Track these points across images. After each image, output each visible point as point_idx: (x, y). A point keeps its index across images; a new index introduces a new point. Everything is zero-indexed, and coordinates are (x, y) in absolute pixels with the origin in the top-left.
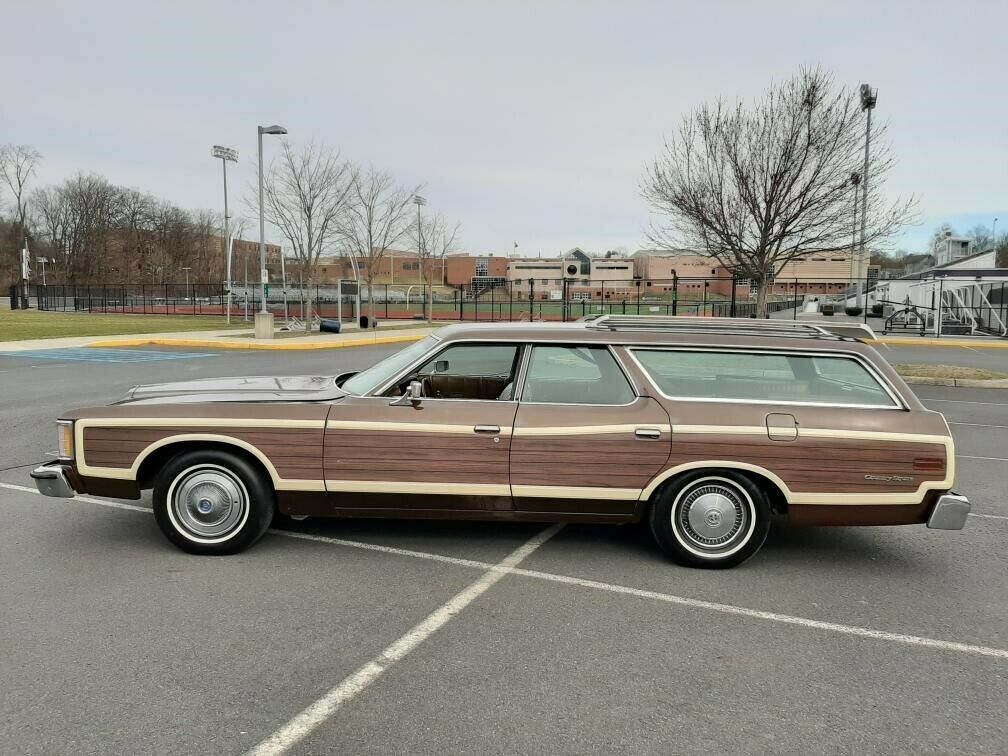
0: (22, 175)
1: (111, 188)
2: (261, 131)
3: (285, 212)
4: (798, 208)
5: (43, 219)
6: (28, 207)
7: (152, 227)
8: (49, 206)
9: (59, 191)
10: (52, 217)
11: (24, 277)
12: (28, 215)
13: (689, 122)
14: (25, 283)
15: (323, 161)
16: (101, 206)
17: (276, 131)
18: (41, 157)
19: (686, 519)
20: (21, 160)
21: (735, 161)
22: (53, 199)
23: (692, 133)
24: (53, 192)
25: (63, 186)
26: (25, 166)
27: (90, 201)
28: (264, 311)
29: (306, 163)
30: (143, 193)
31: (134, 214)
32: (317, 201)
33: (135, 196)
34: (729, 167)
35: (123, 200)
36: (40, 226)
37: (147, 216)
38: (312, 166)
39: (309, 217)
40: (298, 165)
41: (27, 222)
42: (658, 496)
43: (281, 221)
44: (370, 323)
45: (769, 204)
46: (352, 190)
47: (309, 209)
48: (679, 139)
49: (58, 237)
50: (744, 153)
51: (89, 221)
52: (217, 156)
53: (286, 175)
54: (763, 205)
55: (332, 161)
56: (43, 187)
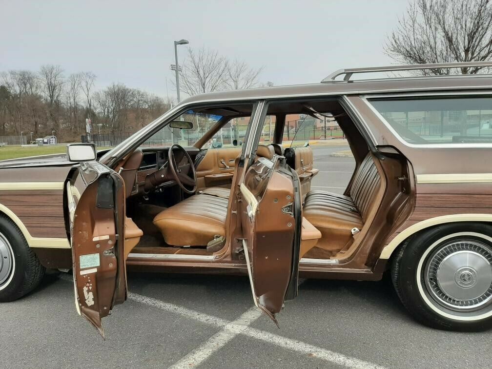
0: (89, 86)
1: (127, 89)
2: (176, 43)
3: (192, 87)
4: (487, 51)
5: (99, 106)
6: (92, 101)
7: (147, 107)
8: (101, 99)
9: (105, 92)
10: (103, 105)
11: (87, 131)
12: (92, 104)
13: (413, 6)
14: (88, 134)
15: (210, 57)
16: (124, 98)
17: (183, 42)
18: (96, 77)
19: (434, 279)
20: (88, 79)
21: (444, 28)
22: (103, 97)
23: (415, 13)
24: (102, 92)
25: (107, 90)
26: (90, 82)
27: (119, 96)
28: (183, 139)
29: (201, 59)
30: (142, 91)
31: (139, 101)
32: (208, 79)
33: (139, 92)
34: (440, 30)
35: (133, 95)
36: (98, 110)
37: (145, 102)
38: (204, 62)
39: (204, 88)
40: (197, 60)
41: (92, 107)
42: (401, 254)
43: (189, 91)
44: (238, 143)
45: (467, 51)
46: (226, 72)
47: (204, 85)
48: (407, 17)
49: (106, 114)
50: (449, 20)
51: (119, 105)
52: (172, 69)
53: (191, 67)
54: (463, 54)
55: (214, 57)
56: (98, 91)
